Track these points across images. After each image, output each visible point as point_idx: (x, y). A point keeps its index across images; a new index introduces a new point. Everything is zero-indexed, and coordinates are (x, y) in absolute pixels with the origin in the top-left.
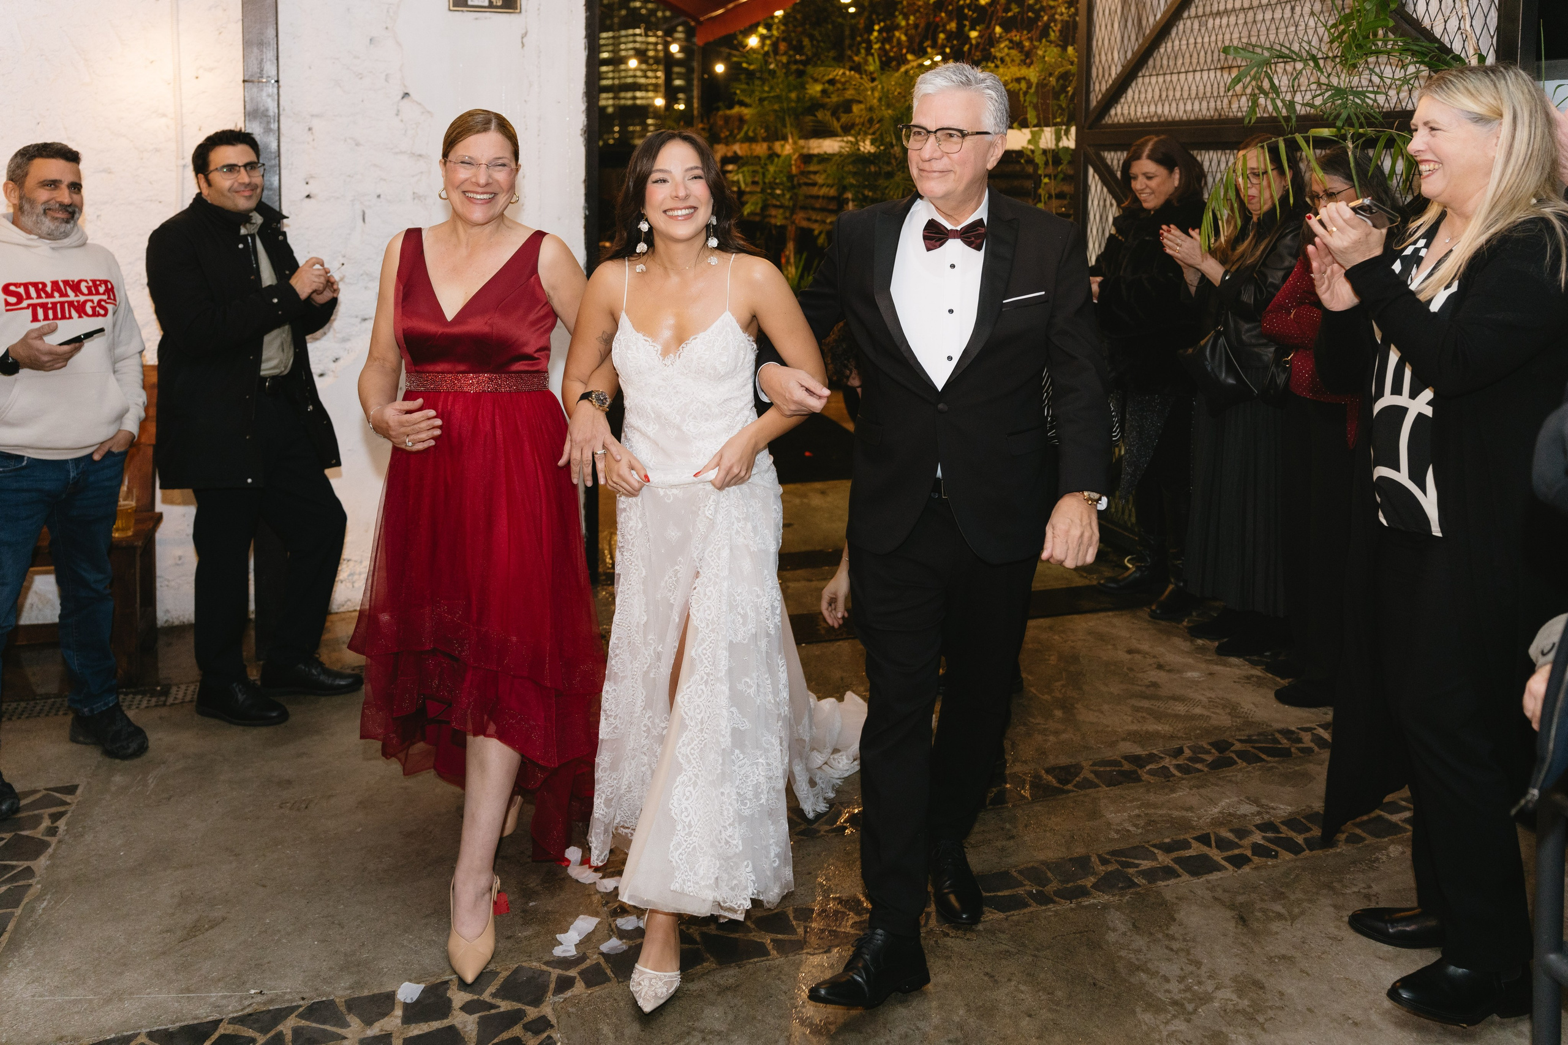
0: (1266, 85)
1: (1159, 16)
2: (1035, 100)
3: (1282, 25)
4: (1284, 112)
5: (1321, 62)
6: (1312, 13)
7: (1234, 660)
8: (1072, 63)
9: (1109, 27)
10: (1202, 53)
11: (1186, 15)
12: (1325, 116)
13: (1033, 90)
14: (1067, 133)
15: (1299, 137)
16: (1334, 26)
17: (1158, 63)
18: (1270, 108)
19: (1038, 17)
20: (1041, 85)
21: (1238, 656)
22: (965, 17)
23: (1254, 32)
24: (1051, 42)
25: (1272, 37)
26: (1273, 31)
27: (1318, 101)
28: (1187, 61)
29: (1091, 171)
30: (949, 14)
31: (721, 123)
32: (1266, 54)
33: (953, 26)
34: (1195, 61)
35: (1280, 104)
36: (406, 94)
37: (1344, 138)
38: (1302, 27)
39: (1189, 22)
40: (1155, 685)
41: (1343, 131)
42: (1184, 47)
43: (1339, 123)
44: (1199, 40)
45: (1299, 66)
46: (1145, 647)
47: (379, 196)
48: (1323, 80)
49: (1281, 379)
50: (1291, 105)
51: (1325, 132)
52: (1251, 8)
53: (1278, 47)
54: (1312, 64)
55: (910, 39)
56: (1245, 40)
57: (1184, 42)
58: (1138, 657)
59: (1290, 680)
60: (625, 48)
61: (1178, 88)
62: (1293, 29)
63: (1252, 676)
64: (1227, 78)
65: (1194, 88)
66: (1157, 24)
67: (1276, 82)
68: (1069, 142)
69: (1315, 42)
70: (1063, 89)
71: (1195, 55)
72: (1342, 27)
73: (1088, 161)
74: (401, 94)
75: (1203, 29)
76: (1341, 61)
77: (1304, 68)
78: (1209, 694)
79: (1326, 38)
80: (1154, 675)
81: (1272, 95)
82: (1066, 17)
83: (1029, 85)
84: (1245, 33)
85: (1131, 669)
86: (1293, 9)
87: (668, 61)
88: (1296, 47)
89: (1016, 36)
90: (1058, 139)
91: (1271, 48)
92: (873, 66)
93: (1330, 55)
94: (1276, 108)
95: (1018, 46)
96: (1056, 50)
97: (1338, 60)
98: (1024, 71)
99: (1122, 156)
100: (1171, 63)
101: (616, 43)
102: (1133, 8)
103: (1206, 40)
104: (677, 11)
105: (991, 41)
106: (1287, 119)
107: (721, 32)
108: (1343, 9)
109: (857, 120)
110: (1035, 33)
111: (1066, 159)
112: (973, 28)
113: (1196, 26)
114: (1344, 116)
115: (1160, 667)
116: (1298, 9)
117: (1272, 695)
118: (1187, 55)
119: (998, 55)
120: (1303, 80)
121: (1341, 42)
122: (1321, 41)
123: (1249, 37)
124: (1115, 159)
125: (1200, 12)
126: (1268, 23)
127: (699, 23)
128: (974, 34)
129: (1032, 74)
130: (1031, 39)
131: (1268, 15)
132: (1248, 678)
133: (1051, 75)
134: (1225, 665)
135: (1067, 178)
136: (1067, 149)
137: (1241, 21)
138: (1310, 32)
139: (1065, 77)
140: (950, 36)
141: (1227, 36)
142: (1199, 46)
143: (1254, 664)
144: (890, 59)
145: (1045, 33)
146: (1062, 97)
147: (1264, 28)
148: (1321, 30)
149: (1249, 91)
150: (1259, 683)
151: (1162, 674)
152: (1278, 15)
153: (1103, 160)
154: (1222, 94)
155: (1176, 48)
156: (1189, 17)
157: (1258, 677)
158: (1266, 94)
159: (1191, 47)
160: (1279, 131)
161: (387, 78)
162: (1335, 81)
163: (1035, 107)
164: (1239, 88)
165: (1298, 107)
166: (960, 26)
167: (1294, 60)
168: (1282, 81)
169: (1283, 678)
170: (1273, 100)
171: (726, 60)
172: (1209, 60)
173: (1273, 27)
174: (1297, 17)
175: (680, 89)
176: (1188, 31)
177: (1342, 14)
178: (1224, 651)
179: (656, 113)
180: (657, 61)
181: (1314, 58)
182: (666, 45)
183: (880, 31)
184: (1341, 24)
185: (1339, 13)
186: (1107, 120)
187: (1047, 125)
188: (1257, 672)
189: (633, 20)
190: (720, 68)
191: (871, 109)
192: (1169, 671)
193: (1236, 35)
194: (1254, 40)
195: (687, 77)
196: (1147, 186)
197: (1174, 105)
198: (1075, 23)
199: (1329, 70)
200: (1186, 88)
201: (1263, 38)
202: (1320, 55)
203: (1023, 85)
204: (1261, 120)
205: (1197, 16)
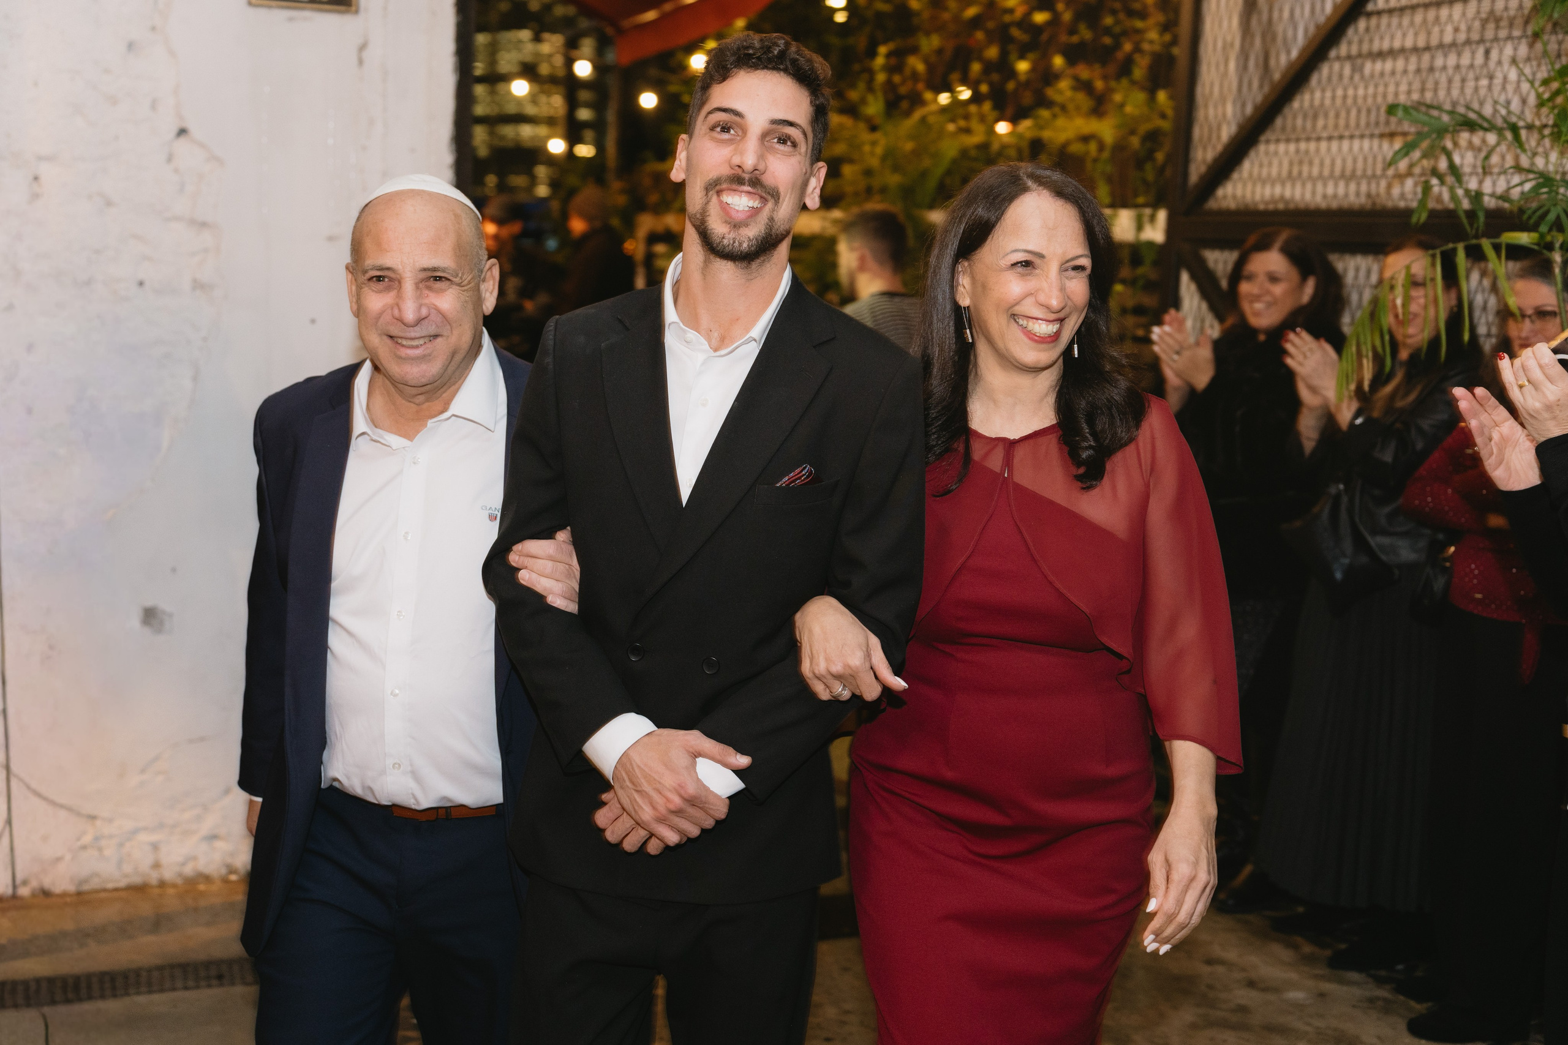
0: (1443, 165)
1: (1294, 54)
2: (1109, 169)
3: (1471, 75)
4: (1466, 204)
5: (1523, 133)
6: (1514, 61)
7: (1354, 976)
8: (1163, 116)
9: (1222, 68)
10: (1354, 113)
11: (1333, 53)
12: (1525, 217)
13: (1106, 155)
14: (1152, 219)
15: (1486, 244)
16: (1545, 82)
17: (1289, 122)
18: (1446, 196)
19: (1117, 46)
20: (1119, 147)
21: (1360, 970)
22: (1010, 39)
23: (1430, 85)
24: (1133, 83)
25: (1455, 93)
26: (1457, 84)
27: (1515, 193)
28: (1331, 122)
29: (1185, 277)
30: (990, 34)
31: (647, 182)
32: (1446, 118)
33: (992, 52)
34: (1342, 122)
35: (1460, 192)
36: (182, 132)
37: (1550, 247)
38: (1498, 81)
39: (1336, 66)
40: (1243, 1009)
41: (1549, 238)
42: (1328, 102)
43: (1543, 228)
44: (1351, 92)
45: (1492, 138)
46: (1231, 955)
47: (141, 284)
48: (1525, 162)
49: (1439, 584)
50: (1477, 197)
51: (1524, 238)
52: (1427, 48)
53: (1461, 110)
54: (1509, 135)
55: (931, 68)
56: (1415, 96)
57: (1328, 94)
58: (1220, 969)
59: (1430, 1004)
60: (507, 61)
61: (1317, 162)
62: (1484, 82)
63: (1378, 998)
64: (1388, 149)
65: (1339, 162)
66: (1291, 65)
67: (1457, 159)
68: (1156, 233)
69: (1515, 106)
70: (1150, 156)
71: (1343, 114)
72: (1555, 85)
73: (1182, 263)
74: (174, 130)
75: (1357, 77)
76: (1552, 134)
77: (1498, 144)
78: (1320, 1023)
79: (1532, 100)
80: (1243, 996)
81: (1450, 179)
82: (1157, 48)
83: (1101, 147)
84: (1416, 86)
85: (1211, 987)
86: (1487, 52)
87: (570, 85)
88: (1487, 111)
89: (1084, 72)
90: (1140, 227)
91: (1452, 113)
92: (874, 107)
93: (1537, 123)
94: (1454, 197)
95: (1085, 86)
96: (1140, 96)
97: (1547, 132)
98: (1093, 126)
99: (1231, 257)
100: (1309, 125)
101: (493, 49)
102: (1258, 41)
103: (1361, 92)
104: (587, 11)
105: (1045, 76)
106: (1471, 215)
107: (651, 46)
108: (1559, 56)
109: (849, 189)
110: (1112, 69)
111: (1149, 257)
112: (1022, 57)
113: (1347, 71)
114: (1551, 217)
115: (1251, 984)
116: (1494, 55)
117: (1402, 1025)
118: (1332, 114)
119: (1058, 98)
120: (1495, 159)
121: (1553, 108)
122: (1524, 101)
123: (1423, 90)
124: (1219, 261)
125: (1354, 50)
126: (1450, 71)
127: (621, 32)
128: (1023, 66)
129: (1106, 129)
130: (1105, 78)
131: (1452, 60)
132: (1371, 1001)
133: (1133, 132)
134: (1342, 982)
135: (1149, 286)
136: (1150, 244)
137: (1412, 67)
138: (1510, 88)
139: (1153, 138)
140: (989, 68)
141: (1391, 89)
142: (1349, 101)
143: (1380, 981)
144: (898, 99)
145: (1125, 69)
146: (1148, 167)
147: (1443, 79)
148: (1525, 86)
149: (1417, 170)
150: (1387, 1008)
151: (1254, 994)
152: (1465, 60)
153: (1202, 262)
154: (1379, 172)
155: (1317, 102)
156: (1338, 58)
157: (1385, 1000)
158: (1441, 178)
159: (1339, 102)
160: (1459, 234)
161: (154, 106)
162: (1540, 162)
163: (1109, 180)
164: (1403, 165)
165: (1486, 199)
166: (1004, 54)
167: (1486, 130)
168: (1465, 160)
169: (1419, 1000)
170: (1452, 190)
171: (657, 86)
172: (1363, 122)
173: (1457, 79)
174: (1492, 64)
175: (585, 125)
176: (1335, 78)
177: (1557, 66)
178: (1339, 963)
179: (551, 160)
180: (553, 80)
181: (1514, 129)
182: (570, 62)
183: (888, 55)
184: (1555, 79)
185: (1552, 64)
186: (1212, 204)
187: (1125, 205)
188: (1383, 993)
189: (518, 18)
190: (648, 100)
191: (868, 173)
192: (1265, 990)
193: (1403, 88)
194: (1429, 96)
195: (599, 106)
196: (1268, 292)
197: (1309, 186)
198: (1171, 60)
199: (1533, 143)
200: (1327, 162)
201: (1442, 94)
202: (1521, 124)
203: (1093, 147)
204: (1433, 214)
205: (1349, 57)
